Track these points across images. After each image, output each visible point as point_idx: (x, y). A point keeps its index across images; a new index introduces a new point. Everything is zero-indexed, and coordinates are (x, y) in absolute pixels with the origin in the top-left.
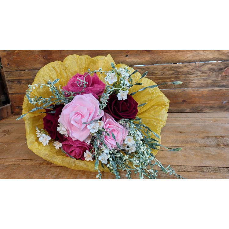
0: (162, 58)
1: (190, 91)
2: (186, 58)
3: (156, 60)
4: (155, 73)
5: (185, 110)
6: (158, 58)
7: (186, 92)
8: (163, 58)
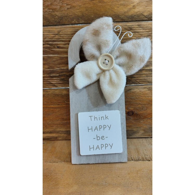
0: (71, 8)
1: (143, 90)
2: (130, 9)
3: (58, 14)
4: (58, 47)
5: (134, 132)
6: (61, 7)
7: (134, 93)
8: (74, 7)
